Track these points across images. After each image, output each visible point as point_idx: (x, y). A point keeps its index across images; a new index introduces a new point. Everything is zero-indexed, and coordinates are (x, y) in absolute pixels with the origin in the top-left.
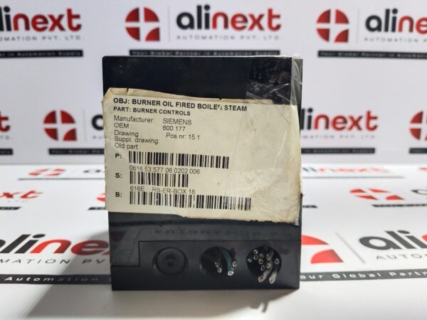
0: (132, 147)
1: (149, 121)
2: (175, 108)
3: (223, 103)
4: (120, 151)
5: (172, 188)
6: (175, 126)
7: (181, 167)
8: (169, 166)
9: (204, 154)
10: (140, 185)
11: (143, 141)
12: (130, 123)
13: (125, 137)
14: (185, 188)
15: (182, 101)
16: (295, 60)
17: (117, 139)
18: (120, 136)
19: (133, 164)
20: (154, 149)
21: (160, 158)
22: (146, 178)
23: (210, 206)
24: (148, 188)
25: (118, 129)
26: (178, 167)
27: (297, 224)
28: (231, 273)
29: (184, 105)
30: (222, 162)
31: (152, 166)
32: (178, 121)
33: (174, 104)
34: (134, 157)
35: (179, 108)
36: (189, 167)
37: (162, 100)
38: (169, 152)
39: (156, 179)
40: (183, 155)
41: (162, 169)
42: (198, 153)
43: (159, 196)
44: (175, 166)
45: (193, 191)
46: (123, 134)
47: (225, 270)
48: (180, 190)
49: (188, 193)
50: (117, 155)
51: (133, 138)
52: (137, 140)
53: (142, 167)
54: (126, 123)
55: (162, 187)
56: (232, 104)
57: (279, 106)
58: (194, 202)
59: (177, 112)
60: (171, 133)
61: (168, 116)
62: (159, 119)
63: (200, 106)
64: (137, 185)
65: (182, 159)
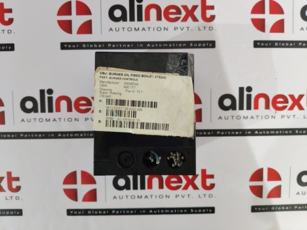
0: (108, 96)
1: (117, 83)
2: (130, 77)
3: (154, 74)
4: (102, 98)
5: (128, 118)
6: (130, 86)
7: (133, 107)
8: (126, 107)
9: (144, 101)
10: (112, 117)
11: (114, 93)
12: (108, 84)
13: (105, 91)
14: (134, 118)
15: (134, 74)
16: (190, 54)
17: (101, 92)
18: (102, 91)
19: (108, 105)
20: (119, 98)
21: (122, 103)
22: (115, 113)
23: (147, 128)
24: (115, 118)
25: (102, 87)
26: (131, 107)
27: (193, 138)
28: (158, 163)
29: (134, 75)
30: (154, 105)
31: (118, 106)
32: (132, 84)
33: (130, 75)
34: (109, 102)
35: (132, 77)
36: (137, 107)
37: (124, 73)
38: (127, 100)
39: (120, 113)
40: (134, 101)
41: (123, 108)
42: (141, 100)
43: (121, 122)
44: (130, 107)
45: (139, 120)
46: (104, 90)
47: (155, 161)
48: (132, 119)
49: (136, 121)
50: (100, 101)
51: (109, 92)
52: (111, 93)
53: (113, 107)
54: (106, 84)
55: (122, 118)
56: (159, 75)
57: (182, 76)
58: (139, 126)
59: (131, 79)
60: (128, 89)
61: (126, 81)
62: (122, 82)
63: (142, 76)
64: (110, 116)
65: (133, 103)
